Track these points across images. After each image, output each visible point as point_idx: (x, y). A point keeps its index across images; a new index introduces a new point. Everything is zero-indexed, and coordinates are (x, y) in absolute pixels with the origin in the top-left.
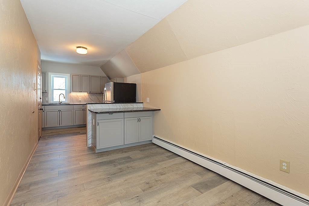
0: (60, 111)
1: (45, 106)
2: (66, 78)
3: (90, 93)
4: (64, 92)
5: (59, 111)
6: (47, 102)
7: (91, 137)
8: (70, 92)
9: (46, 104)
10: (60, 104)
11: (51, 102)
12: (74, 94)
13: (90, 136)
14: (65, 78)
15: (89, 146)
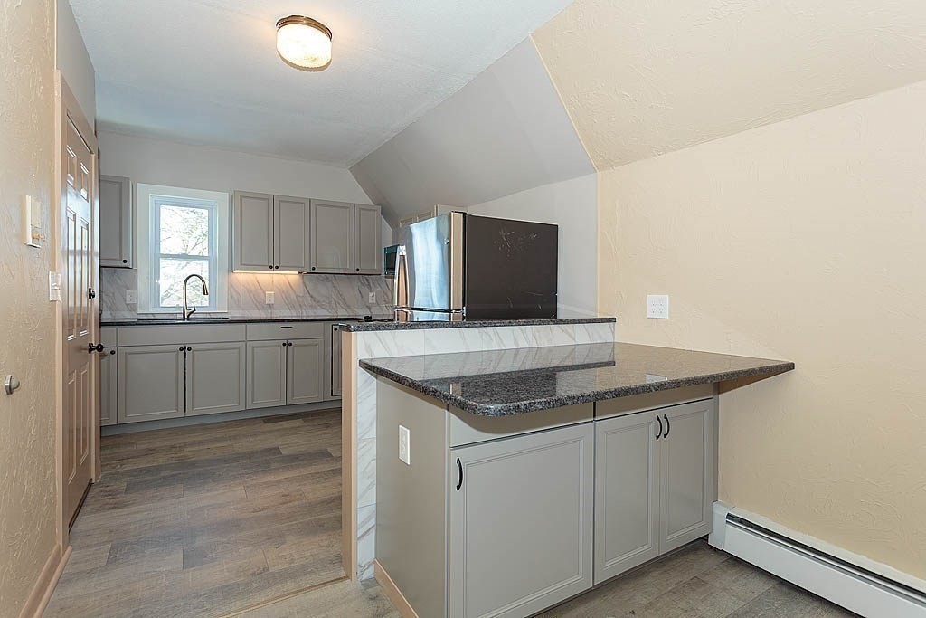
0: (189, 349)
1: (121, 329)
2: (211, 211)
3: (312, 273)
4: (202, 269)
5: (181, 349)
6: (133, 308)
7: (373, 522)
8: (231, 270)
9: (127, 316)
10: (188, 318)
11: (147, 309)
12: (244, 277)
13: (368, 519)
14: (206, 212)
15: (365, 576)
